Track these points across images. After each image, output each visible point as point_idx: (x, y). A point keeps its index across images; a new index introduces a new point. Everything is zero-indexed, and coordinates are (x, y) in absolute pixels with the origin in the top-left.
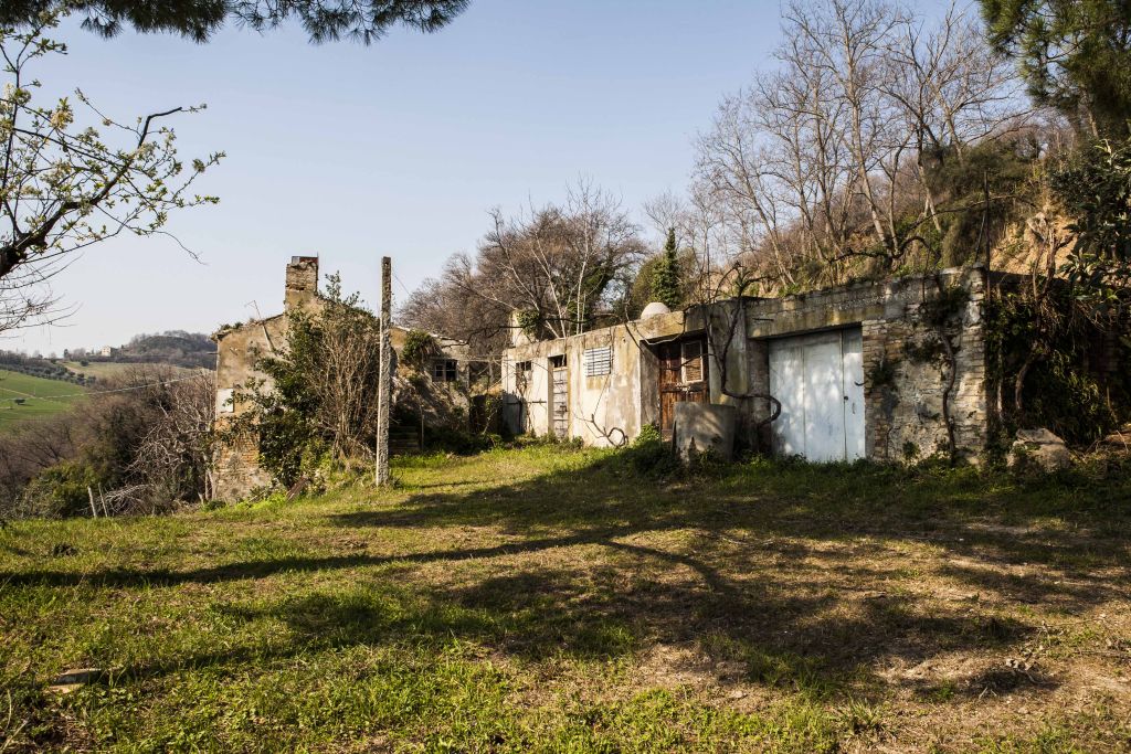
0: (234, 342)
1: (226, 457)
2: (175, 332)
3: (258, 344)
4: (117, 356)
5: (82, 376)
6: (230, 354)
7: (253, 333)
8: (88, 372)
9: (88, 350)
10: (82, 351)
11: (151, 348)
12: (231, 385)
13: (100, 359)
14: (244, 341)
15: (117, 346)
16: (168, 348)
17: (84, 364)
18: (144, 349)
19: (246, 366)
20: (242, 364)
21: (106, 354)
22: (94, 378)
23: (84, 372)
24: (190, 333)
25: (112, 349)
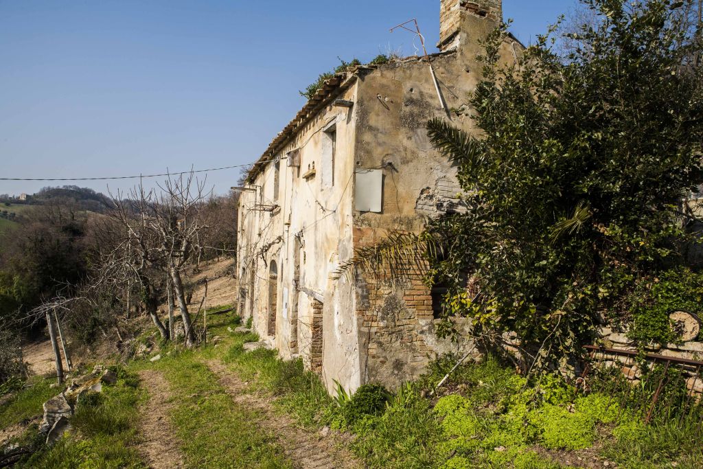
0: (383, 86)
1: (378, 297)
2: (70, 186)
3: (421, 94)
4: (30, 200)
5: (6, 212)
6: (377, 106)
7: (415, 73)
8: (10, 210)
9: (11, 196)
10: (6, 196)
11: (54, 196)
12: (379, 164)
13: (17, 202)
14: (399, 85)
15: (31, 193)
16: (65, 196)
17: (8, 205)
18: (49, 197)
19: (403, 130)
20: (397, 127)
21: (23, 198)
22: (14, 214)
23: (7, 210)
24: (81, 187)
25: (27, 196)
